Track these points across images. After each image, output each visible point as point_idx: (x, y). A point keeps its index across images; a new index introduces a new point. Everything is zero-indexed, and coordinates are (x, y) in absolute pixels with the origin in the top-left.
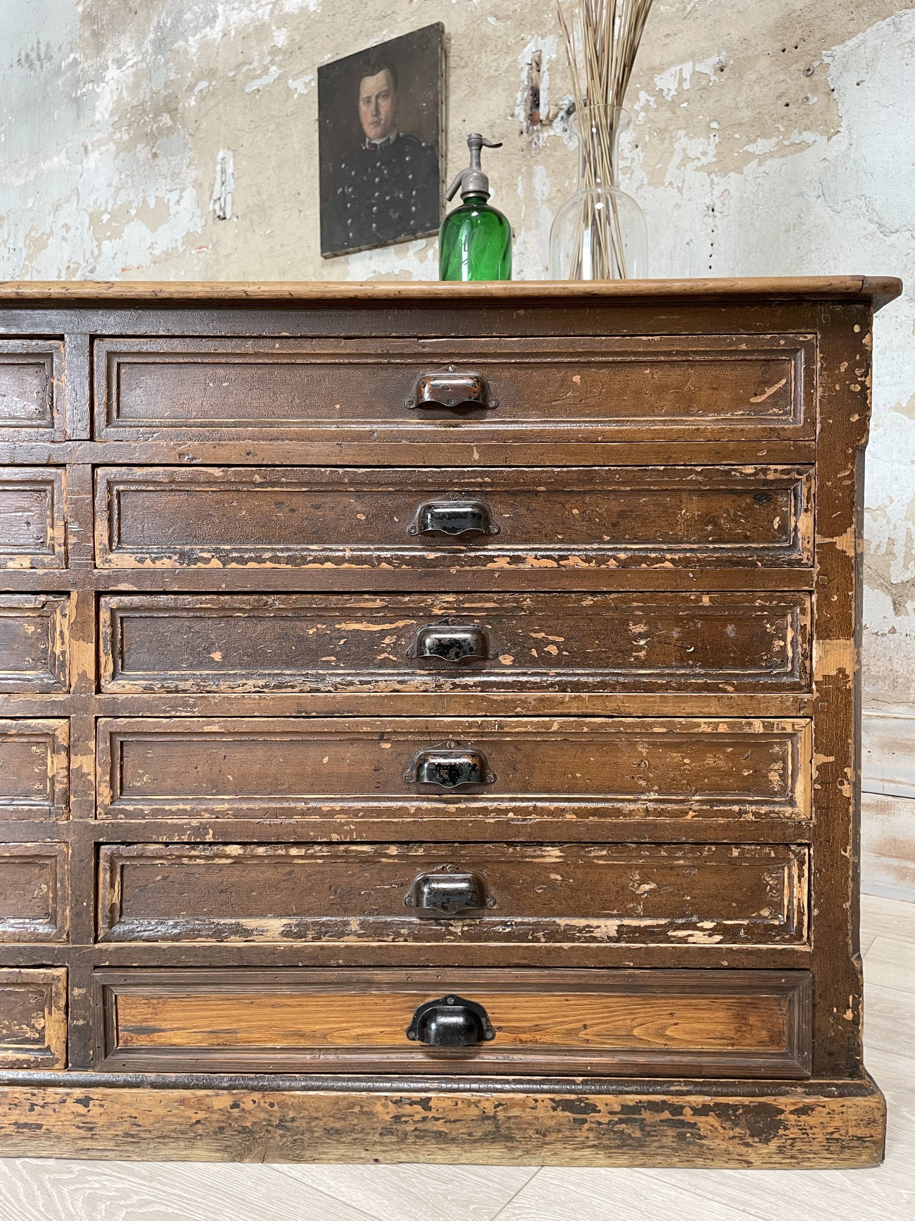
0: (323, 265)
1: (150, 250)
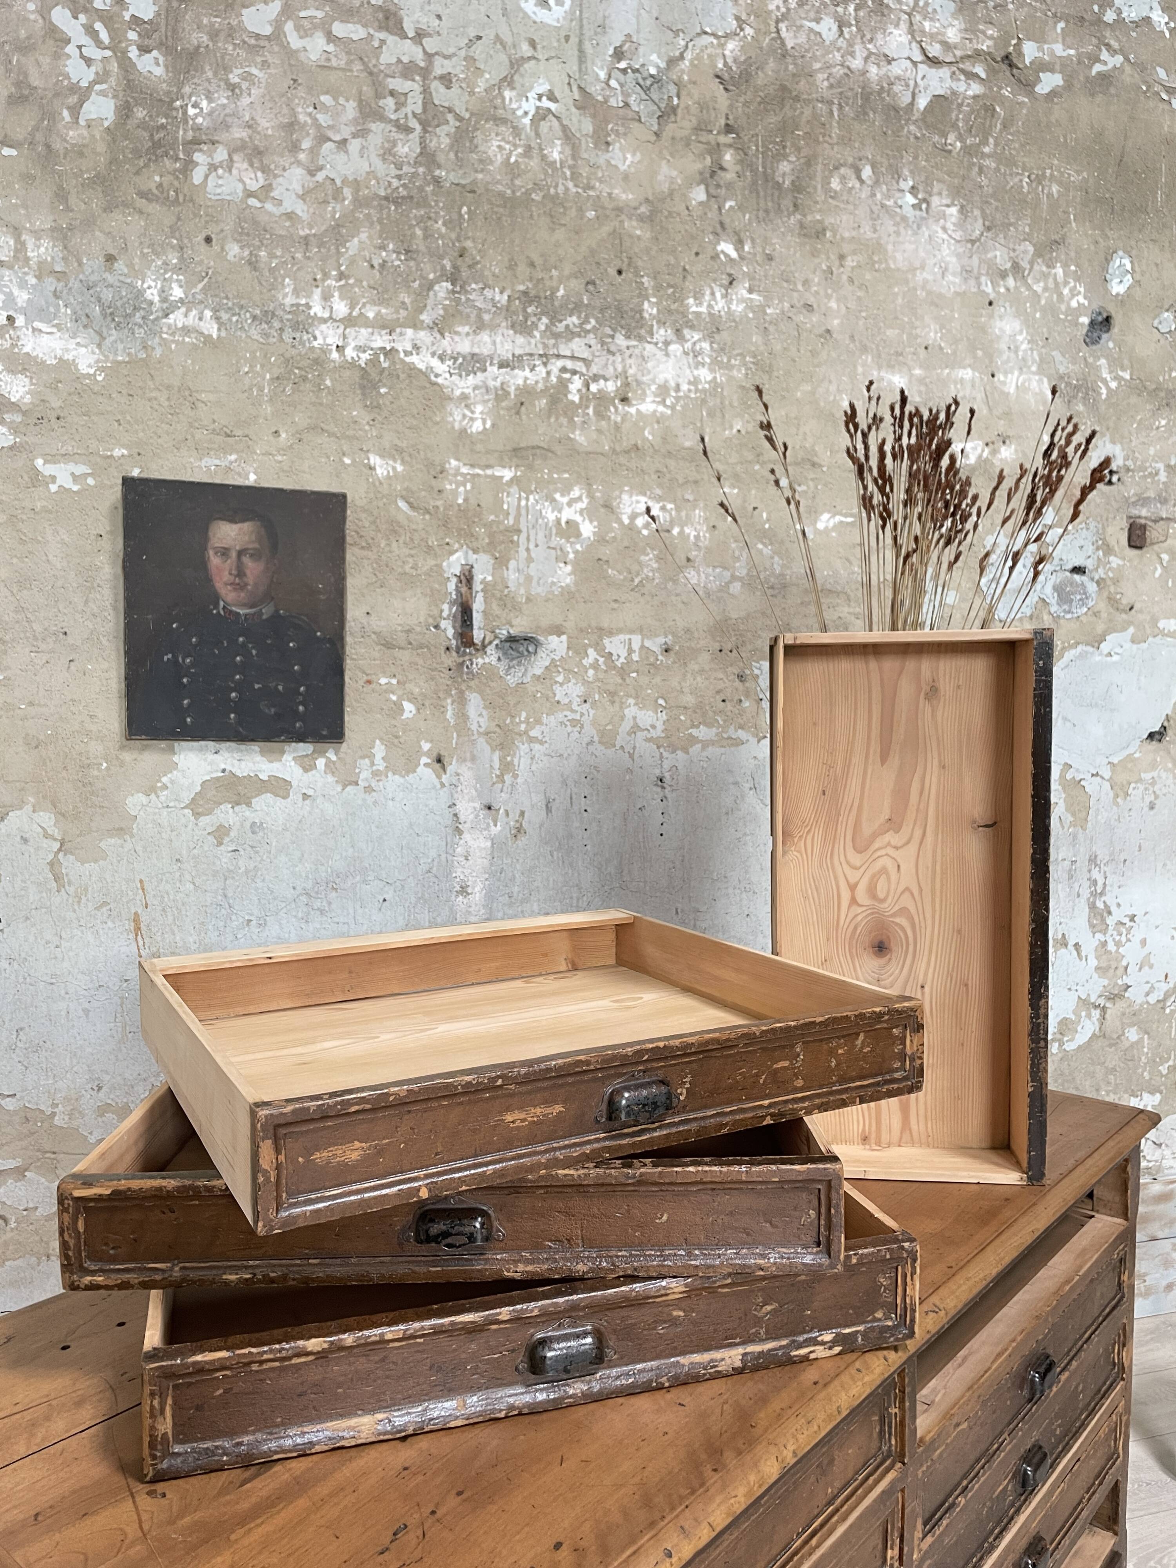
0: (122, 747)
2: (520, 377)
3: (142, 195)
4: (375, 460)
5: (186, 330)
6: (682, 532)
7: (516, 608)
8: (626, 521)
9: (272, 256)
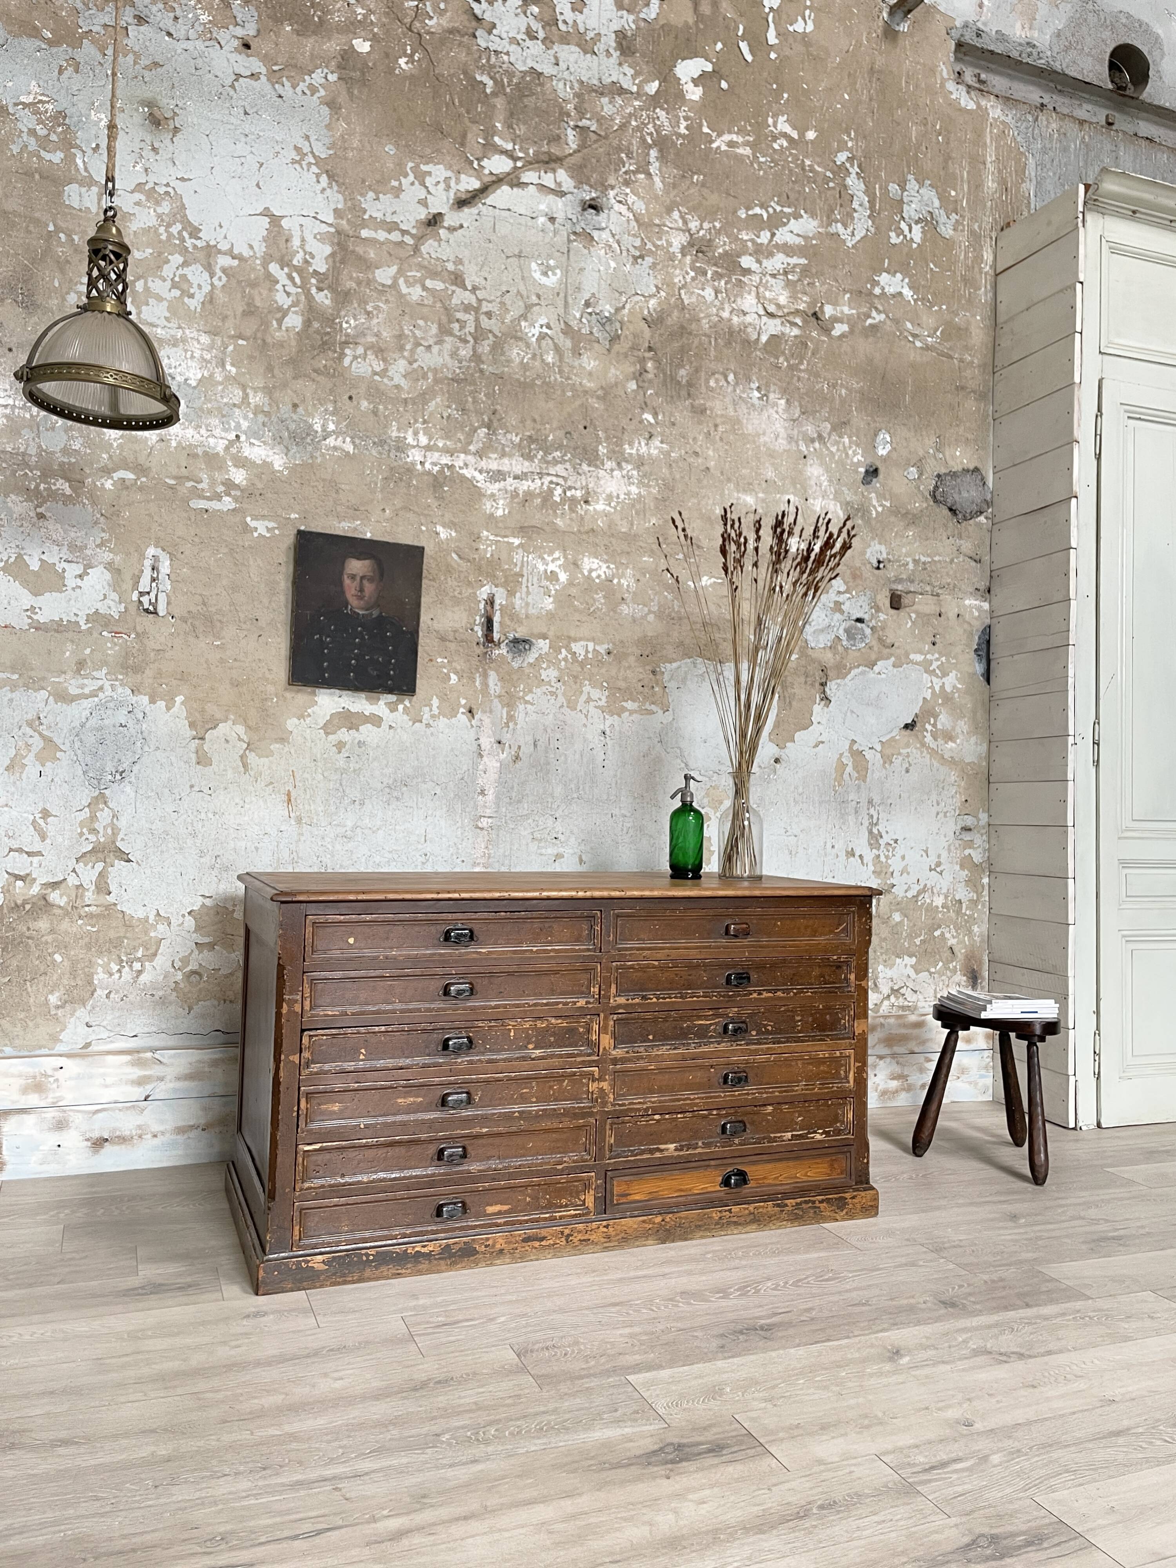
0: (286, 689)
1: (29, 613)
2: (524, 486)
3: (315, 371)
4: (439, 529)
5: (335, 448)
6: (619, 581)
7: (520, 622)
8: (586, 573)
9: (386, 408)
